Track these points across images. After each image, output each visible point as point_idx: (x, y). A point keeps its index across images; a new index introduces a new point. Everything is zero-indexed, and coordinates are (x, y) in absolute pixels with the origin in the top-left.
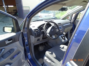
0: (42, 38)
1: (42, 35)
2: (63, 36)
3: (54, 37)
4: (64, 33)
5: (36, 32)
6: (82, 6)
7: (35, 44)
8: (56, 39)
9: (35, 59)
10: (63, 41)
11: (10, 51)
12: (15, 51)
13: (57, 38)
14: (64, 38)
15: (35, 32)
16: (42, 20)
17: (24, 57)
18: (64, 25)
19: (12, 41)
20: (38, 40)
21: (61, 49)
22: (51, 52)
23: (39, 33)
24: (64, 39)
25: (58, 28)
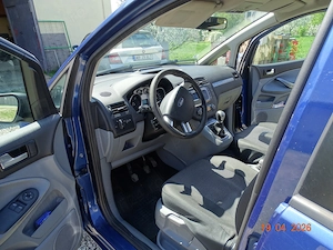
0: (140, 137)
1: (140, 126)
2: (218, 125)
3: (188, 128)
4: (220, 112)
5: (119, 115)
6: (272, 14)
7: (115, 165)
8: (195, 135)
9: (118, 223)
10: (218, 141)
11: (21, 198)
12: (41, 196)
13: (199, 132)
14: (219, 129)
15: (116, 116)
16: (130, 69)
17: (79, 217)
18: (215, 85)
19: (24, 156)
20: (128, 145)
21: (215, 170)
22: (182, 188)
23: (129, 117)
24: (222, 135)
25: (200, 95)
